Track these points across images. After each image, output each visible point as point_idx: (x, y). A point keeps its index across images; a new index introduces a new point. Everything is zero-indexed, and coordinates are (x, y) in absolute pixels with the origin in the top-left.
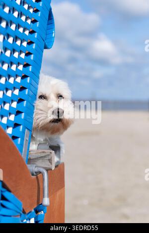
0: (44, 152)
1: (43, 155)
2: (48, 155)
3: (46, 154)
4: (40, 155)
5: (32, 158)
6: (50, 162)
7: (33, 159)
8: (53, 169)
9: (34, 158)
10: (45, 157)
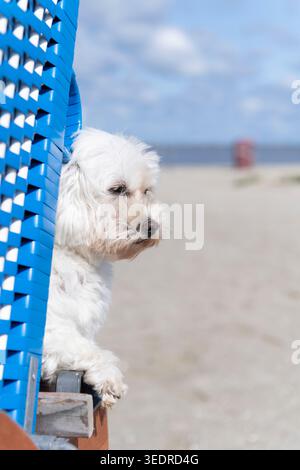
0: (69, 401)
1: (69, 406)
2: (80, 407)
3: (75, 405)
4: (61, 407)
5: (44, 413)
6: (84, 422)
7: (47, 416)
8: (90, 436)
9: (49, 412)
10: (72, 411)
